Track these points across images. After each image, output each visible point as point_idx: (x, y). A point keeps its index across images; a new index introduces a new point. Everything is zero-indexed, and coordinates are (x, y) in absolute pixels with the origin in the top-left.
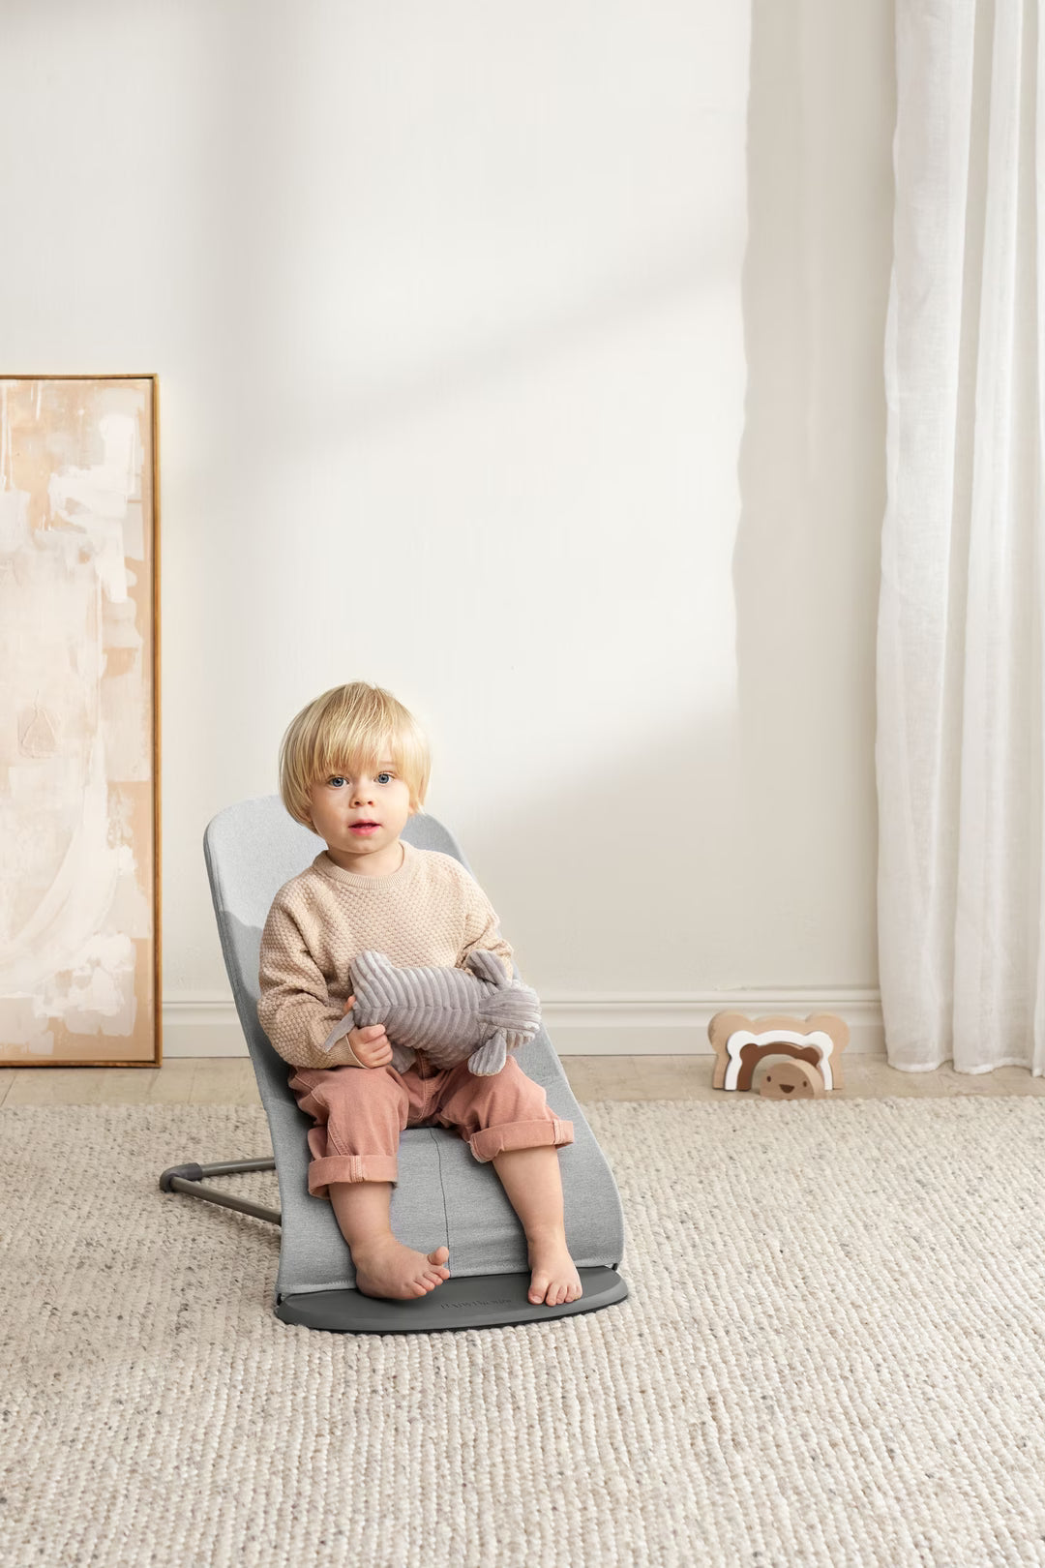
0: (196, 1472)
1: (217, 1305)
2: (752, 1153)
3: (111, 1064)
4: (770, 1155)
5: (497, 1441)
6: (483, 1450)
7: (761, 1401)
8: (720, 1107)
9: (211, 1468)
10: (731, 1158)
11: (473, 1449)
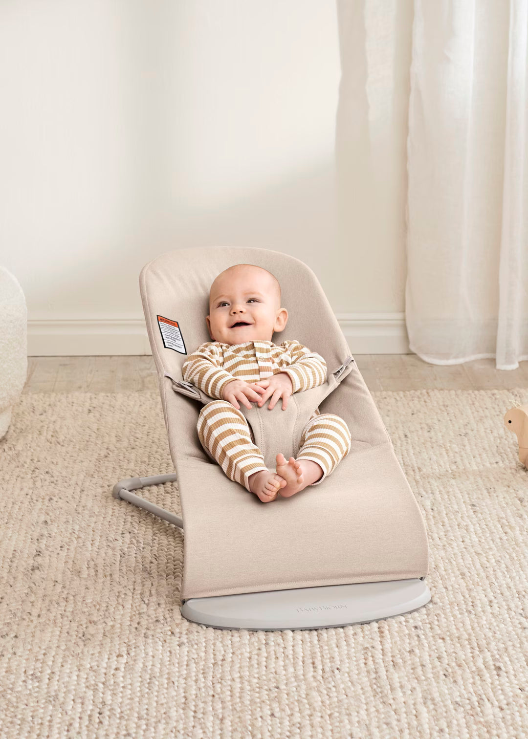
0: (37, 684)
1: (61, 552)
2: (420, 432)
4: (432, 433)
5: (237, 661)
6: (227, 668)
7: (413, 629)
8: (404, 396)
9: (47, 681)
10: (406, 436)
11: (220, 667)
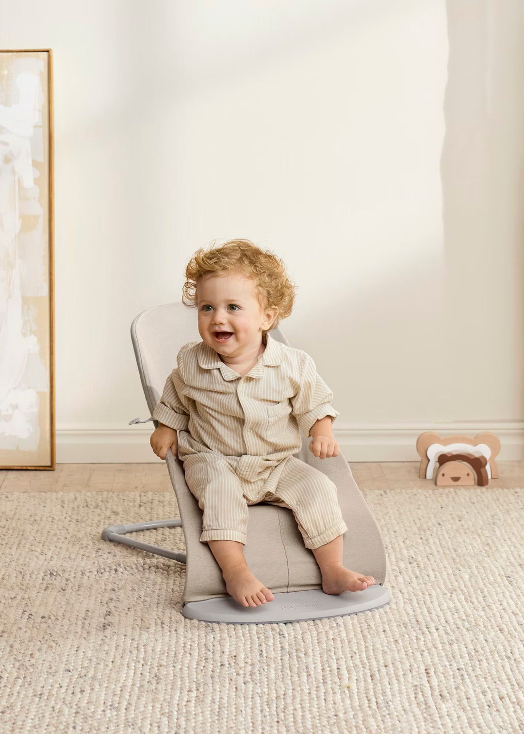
0: (115, 713)
1: (128, 612)
2: (452, 521)
3: (24, 468)
4: (463, 522)
5: (298, 695)
6: (289, 701)
7: (457, 671)
8: (433, 494)
9: (124, 711)
10: (439, 524)
11: (282, 700)
